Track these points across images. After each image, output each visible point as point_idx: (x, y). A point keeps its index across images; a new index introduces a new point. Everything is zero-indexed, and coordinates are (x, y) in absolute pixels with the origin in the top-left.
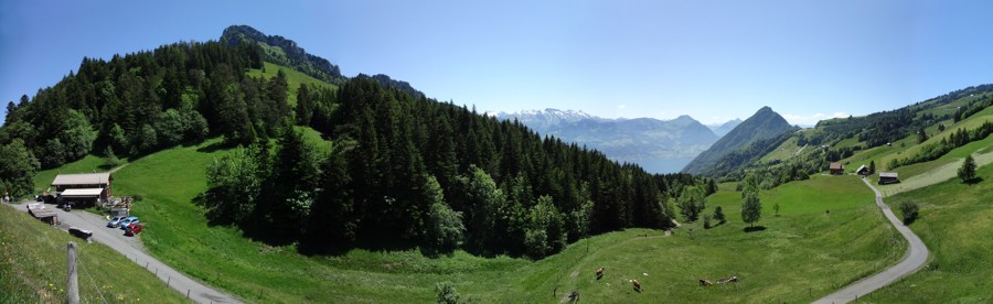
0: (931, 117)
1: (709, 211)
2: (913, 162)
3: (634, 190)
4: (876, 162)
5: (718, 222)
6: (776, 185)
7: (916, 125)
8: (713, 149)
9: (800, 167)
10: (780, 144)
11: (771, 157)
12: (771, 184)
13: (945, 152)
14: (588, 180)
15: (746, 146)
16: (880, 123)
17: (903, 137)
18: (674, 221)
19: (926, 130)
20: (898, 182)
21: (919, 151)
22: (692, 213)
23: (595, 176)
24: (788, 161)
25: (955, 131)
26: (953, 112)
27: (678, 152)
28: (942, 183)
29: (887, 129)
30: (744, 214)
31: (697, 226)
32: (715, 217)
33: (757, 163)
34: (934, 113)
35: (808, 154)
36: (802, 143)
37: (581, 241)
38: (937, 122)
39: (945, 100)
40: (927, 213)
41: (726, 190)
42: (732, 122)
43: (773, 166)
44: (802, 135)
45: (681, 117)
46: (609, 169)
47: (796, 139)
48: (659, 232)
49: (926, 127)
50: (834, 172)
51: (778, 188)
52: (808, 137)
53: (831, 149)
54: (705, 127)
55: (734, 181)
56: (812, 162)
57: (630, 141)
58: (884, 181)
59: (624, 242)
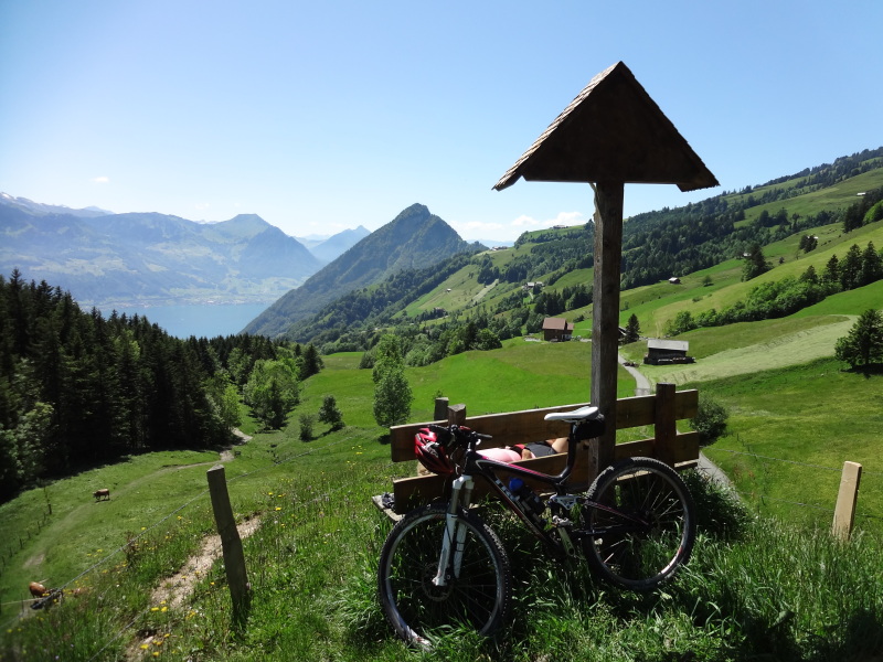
0: (782, 219)
1: (310, 407)
2: (728, 319)
3: (148, 373)
4: (641, 319)
5: (329, 426)
6: (436, 358)
7: (743, 238)
8: (311, 286)
9: (483, 324)
10: (443, 278)
11: (426, 304)
12: (427, 357)
13: (811, 299)
14: (32, 355)
15: (377, 282)
16: (656, 235)
17: (709, 264)
18: (237, 432)
19: (766, 251)
20: (690, 361)
21: (743, 297)
22: (273, 413)
23: (52, 345)
24: (459, 313)
25: (842, 252)
26: (844, 205)
27: (234, 291)
28: (793, 369)
29: (673, 247)
30: (378, 411)
31: (286, 438)
32: (323, 418)
33: (399, 315)
34: (791, 210)
35: (499, 299)
36: (487, 277)
37: (26, 495)
38: (797, 229)
39: (822, 177)
40: (746, 427)
41: (337, 368)
42: (348, 233)
43: (430, 323)
44: (487, 261)
45: (241, 219)
46: (83, 329)
47: (476, 269)
48: (208, 455)
49: (767, 241)
50: (551, 335)
51: (441, 363)
52: (500, 265)
53: (545, 290)
54: (292, 242)
55: (354, 349)
56: (507, 316)
57: (118, 263)
58: (656, 357)
59: (134, 483)
